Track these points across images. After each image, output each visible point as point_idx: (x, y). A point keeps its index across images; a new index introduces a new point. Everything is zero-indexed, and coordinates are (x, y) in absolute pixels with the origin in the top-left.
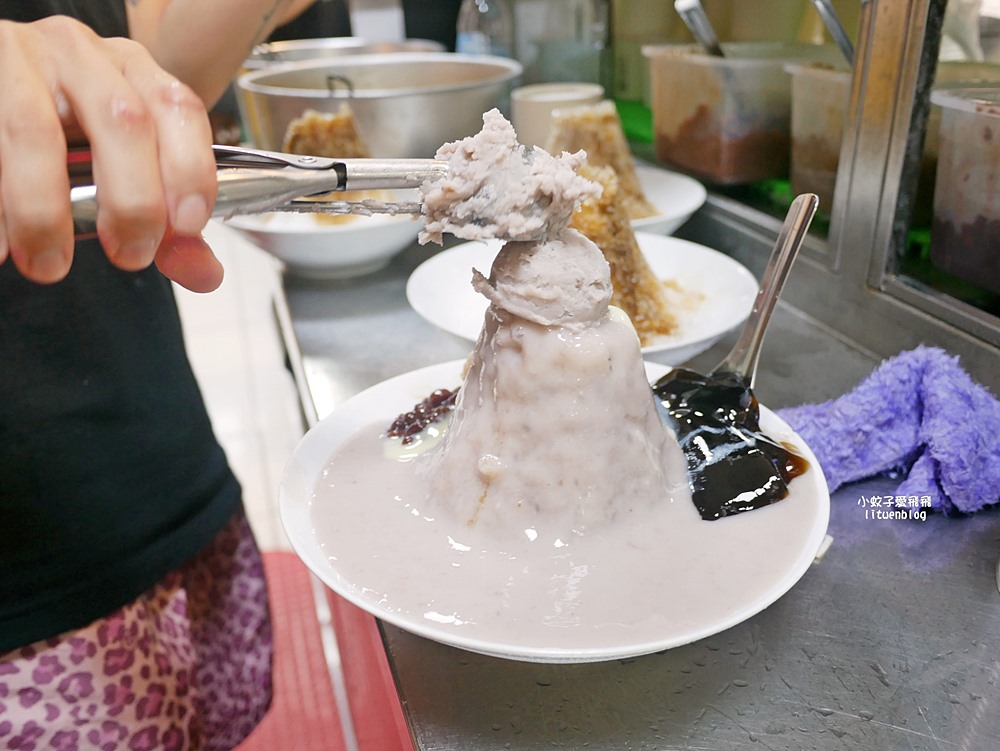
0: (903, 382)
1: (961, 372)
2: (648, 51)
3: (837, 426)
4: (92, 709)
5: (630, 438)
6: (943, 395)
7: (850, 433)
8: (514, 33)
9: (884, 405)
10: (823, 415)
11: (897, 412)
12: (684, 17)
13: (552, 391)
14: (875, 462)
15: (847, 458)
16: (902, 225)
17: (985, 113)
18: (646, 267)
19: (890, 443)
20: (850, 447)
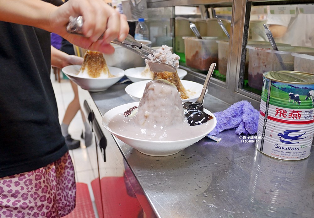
0: (238, 108)
1: (251, 105)
2: (184, 38)
3: (223, 116)
4: (32, 188)
5: (175, 108)
6: (246, 109)
7: (226, 118)
8: (149, 34)
9: (234, 112)
10: (220, 114)
11: (237, 114)
12: (192, 29)
13: (160, 98)
14: (232, 125)
15: (225, 123)
16: (242, 77)
17: (256, 49)
18: (182, 85)
19: (235, 121)
20: (226, 121)
